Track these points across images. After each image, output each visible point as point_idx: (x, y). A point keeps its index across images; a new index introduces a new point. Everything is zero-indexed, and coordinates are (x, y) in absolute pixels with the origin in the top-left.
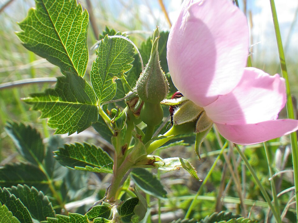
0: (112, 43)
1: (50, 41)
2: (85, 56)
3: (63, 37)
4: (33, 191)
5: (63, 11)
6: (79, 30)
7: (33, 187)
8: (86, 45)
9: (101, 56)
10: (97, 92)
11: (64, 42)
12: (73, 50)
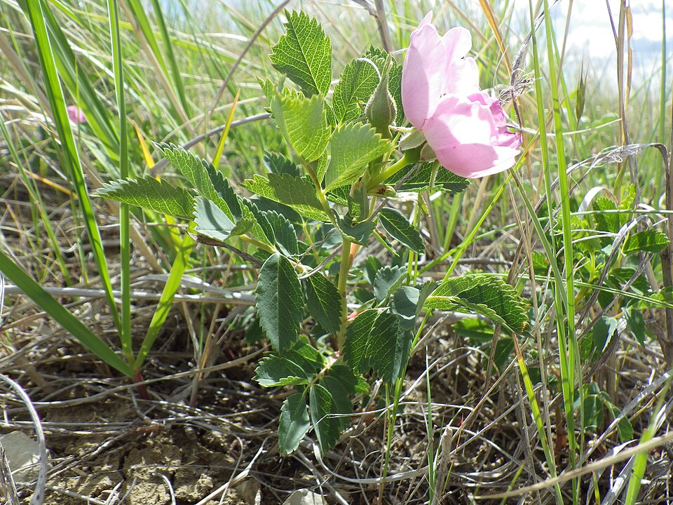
0: (360, 66)
1: (296, 63)
2: (328, 78)
3: (308, 60)
4: (281, 217)
5: (310, 36)
6: (323, 54)
7: (281, 214)
8: (330, 67)
9: (345, 80)
10: (338, 114)
11: (310, 64)
12: (316, 72)
